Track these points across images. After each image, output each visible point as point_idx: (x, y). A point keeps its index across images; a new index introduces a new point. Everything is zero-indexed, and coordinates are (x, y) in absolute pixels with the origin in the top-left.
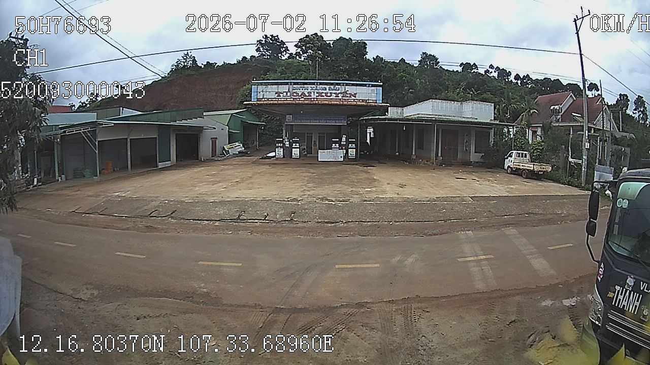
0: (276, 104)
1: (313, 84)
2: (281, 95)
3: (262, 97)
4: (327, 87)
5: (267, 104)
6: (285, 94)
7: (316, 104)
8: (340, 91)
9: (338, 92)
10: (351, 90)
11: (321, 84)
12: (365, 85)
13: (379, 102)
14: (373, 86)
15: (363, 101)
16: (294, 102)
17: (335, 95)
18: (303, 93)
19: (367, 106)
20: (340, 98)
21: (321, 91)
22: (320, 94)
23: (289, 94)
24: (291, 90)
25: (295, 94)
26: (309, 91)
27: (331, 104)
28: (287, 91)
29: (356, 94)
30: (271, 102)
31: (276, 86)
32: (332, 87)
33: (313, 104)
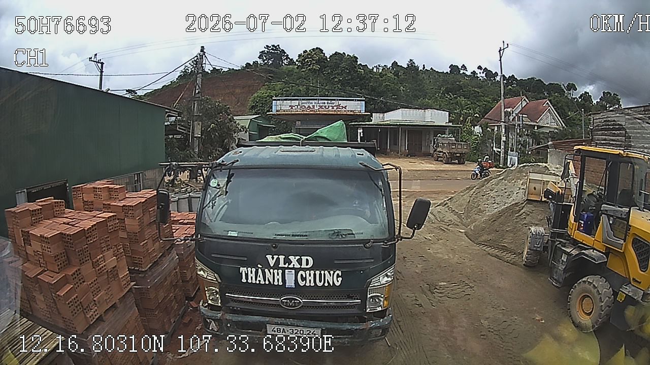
0: (290, 114)
1: (316, 99)
2: (293, 107)
3: (280, 109)
4: (326, 102)
5: (283, 114)
6: (296, 107)
7: (318, 114)
8: (335, 105)
9: (333, 105)
10: (343, 103)
11: (321, 100)
12: (353, 100)
13: (363, 112)
14: (358, 100)
15: (351, 111)
16: (303, 113)
17: (331, 107)
18: (309, 106)
19: (354, 115)
20: (335, 109)
21: (321, 105)
22: (321, 107)
23: (299, 107)
24: (300, 104)
25: (303, 107)
26: (313, 104)
27: (329, 114)
28: (297, 104)
29: (346, 106)
30: (287, 113)
31: (290, 101)
32: (329, 102)
33: (316, 114)
